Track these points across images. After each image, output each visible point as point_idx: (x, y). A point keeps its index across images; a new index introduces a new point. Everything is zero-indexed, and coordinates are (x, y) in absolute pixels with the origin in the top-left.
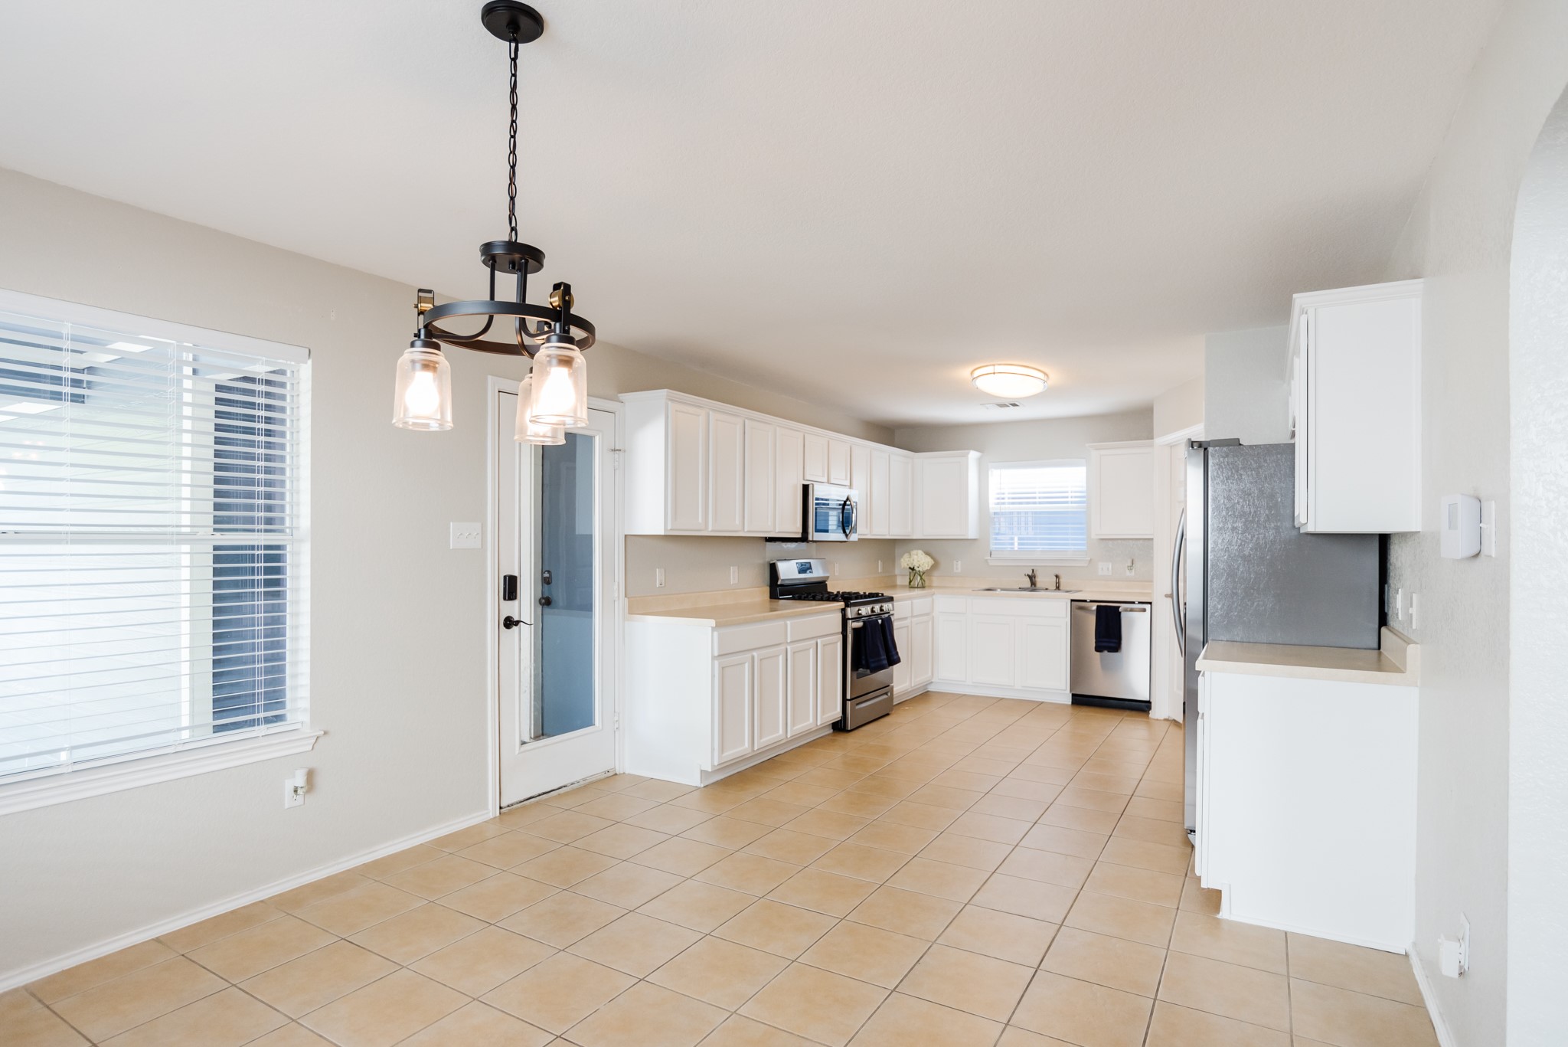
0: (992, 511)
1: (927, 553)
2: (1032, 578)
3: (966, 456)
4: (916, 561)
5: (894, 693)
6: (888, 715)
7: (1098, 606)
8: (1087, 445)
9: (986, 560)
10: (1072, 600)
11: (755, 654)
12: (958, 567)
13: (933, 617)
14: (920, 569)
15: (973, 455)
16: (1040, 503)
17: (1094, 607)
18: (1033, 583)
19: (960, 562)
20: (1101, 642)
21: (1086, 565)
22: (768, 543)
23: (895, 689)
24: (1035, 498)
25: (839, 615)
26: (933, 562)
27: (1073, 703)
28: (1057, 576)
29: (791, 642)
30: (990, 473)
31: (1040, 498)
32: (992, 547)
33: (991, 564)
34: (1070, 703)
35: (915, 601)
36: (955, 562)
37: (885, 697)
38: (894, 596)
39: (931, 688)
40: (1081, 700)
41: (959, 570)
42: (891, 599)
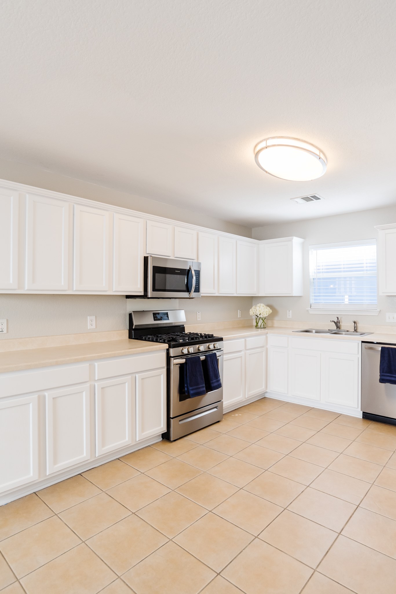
0: (311, 277)
1: (269, 306)
2: (337, 324)
3: (291, 241)
4: (258, 311)
5: (224, 406)
6: (219, 422)
7: (382, 348)
8: (375, 227)
9: (308, 311)
10: (363, 342)
11: (46, 394)
12: (290, 314)
13: (267, 349)
14: (261, 316)
15: (296, 241)
16: (344, 271)
17: (379, 348)
18: (338, 327)
19: (291, 311)
20: (384, 376)
21: (377, 315)
22: (128, 299)
23: (224, 403)
24: (340, 268)
25: (164, 354)
26: (271, 311)
27: (363, 418)
28: (355, 322)
29: (98, 380)
30: (310, 252)
31: (344, 268)
32: (312, 301)
33: (310, 313)
34: (362, 418)
35: (247, 339)
36: (288, 311)
37: (215, 410)
38: (223, 337)
39: (267, 396)
40: (368, 417)
41: (291, 317)
42: (221, 339)
